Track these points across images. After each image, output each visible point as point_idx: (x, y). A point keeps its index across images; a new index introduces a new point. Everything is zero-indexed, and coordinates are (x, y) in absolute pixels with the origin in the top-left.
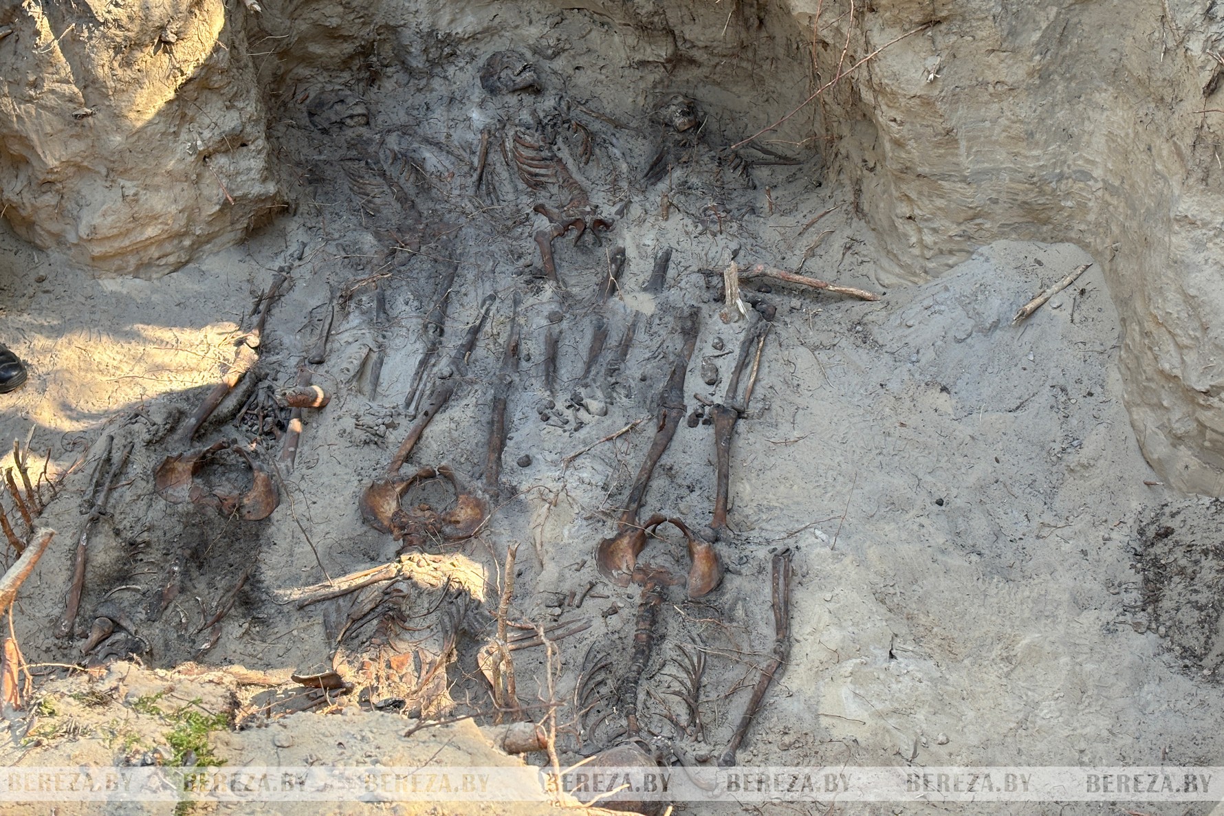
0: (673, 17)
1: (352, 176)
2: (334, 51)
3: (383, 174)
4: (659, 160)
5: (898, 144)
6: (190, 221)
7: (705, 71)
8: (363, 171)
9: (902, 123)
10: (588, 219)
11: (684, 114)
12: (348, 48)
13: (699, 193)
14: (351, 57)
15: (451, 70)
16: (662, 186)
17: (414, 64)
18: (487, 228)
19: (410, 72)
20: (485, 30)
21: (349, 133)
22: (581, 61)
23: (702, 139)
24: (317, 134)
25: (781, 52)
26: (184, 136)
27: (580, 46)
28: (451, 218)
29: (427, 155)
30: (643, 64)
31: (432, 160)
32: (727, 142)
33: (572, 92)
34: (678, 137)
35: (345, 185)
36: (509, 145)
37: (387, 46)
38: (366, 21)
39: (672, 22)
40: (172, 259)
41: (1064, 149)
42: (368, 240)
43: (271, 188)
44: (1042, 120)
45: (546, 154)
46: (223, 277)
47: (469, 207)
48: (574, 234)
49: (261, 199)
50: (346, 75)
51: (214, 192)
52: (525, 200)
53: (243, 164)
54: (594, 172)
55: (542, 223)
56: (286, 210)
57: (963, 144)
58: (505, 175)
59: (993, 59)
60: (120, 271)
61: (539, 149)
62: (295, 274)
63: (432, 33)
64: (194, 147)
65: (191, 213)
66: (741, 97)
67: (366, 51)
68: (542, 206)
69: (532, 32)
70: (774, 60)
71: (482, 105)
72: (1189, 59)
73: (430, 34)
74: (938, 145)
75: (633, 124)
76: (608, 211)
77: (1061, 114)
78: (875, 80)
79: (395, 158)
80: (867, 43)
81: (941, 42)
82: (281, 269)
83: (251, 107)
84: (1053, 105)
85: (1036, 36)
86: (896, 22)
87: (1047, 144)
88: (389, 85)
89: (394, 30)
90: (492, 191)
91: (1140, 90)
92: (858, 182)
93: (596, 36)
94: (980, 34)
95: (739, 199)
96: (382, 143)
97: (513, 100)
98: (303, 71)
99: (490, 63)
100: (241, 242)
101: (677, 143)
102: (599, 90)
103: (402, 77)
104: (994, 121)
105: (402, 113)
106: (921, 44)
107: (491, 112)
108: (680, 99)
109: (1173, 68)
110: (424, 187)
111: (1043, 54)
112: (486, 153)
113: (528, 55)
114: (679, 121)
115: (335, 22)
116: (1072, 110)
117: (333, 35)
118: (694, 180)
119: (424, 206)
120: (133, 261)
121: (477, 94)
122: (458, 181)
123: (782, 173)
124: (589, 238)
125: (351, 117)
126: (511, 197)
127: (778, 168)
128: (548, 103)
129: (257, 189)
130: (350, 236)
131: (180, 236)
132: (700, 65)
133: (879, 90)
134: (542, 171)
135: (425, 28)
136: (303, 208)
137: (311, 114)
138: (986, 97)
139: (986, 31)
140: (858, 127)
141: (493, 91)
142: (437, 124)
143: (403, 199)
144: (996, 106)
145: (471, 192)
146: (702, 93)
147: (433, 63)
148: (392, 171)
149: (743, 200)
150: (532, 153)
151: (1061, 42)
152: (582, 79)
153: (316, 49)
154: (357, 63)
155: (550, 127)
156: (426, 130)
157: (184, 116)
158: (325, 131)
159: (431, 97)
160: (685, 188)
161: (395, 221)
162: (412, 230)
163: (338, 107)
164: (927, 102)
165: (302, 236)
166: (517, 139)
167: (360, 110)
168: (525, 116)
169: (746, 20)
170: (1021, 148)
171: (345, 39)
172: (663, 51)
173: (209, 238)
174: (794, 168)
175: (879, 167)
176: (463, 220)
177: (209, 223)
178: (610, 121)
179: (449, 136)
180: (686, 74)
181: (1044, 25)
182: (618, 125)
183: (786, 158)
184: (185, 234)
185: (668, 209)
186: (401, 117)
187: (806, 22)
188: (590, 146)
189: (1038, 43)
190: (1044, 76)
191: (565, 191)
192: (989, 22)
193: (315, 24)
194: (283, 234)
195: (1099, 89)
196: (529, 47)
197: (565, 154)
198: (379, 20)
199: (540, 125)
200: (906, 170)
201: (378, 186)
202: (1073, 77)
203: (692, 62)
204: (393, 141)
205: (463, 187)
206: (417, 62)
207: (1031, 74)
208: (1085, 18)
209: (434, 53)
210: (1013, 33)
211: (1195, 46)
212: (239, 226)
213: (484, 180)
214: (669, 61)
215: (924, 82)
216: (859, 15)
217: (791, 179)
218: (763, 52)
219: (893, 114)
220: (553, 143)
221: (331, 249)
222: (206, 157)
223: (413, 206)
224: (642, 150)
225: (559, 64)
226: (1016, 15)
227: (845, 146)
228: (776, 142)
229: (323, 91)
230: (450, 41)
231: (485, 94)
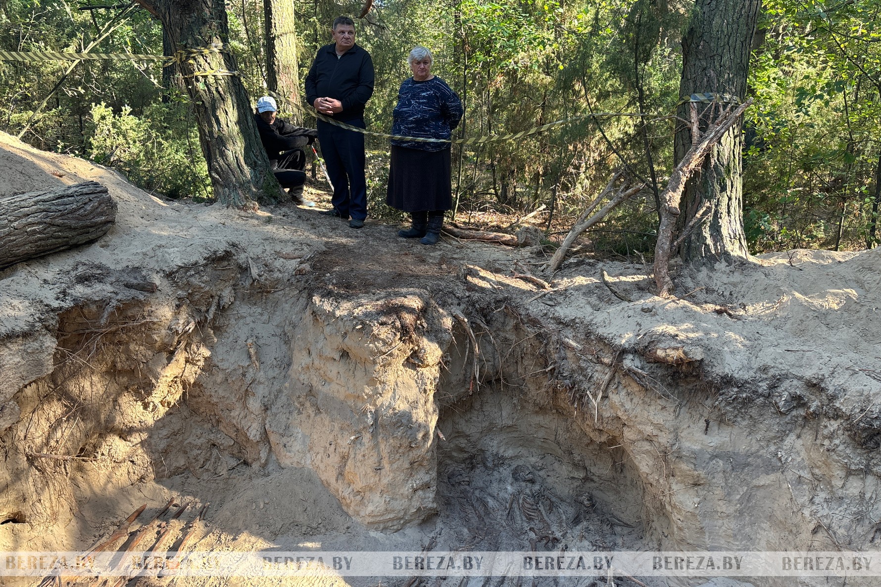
0: (587, 463)
1: (460, 503)
2: (461, 456)
3: (473, 506)
4: (577, 517)
5: (680, 529)
6: (405, 514)
7: (597, 485)
8: (465, 503)
9: (682, 521)
10: (551, 536)
11: (588, 500)
12: (466, 455)
13: (593, 533)
14: (466, 459)
15: (501, 469)
16: (578, 527)
17: (488, 465)
18: (511, 533)
19: (486, 467)
20: (516, 456)
21: (462, 487)
22: (550, 473)
23: (594, 512)
24: (450, 486)
25: (629, 483)
26: (410, 482)
27: (550, 468)
28: (497, 527)
29: (489, 500)
30: (573, 478)
31: (491, 502)
32: (604, 514)
33: (546, 485)
34: (585, 509)
35: (458, 507)
36: (521, 501)
37: (480, 457)
38: (474, 447)
39: (586, 465)
40: (395, 527)
41: (748, 544)
42: (466, 530)
43: (435, 505)
44: (740, 530)
45: (535, 507)
46: (412, 537)
47: (504, 524)
48: (545, 541)
49: (430, 509)
50: (463, 465)
51: (416, 504)
52: (525, 524)
53: (427, 495)
54: (553, 517)
55: (532, 535)
56: (437, 514)
57: (707, 534)
58: (518, 513)
59: (721, 503)
60: (376, 529)
61: (532, 505)
62: (438, 540)
63: (497, 454)
64: (412, 486)
65: (406, 511)
66: (610, 497)
67: (472, 457)
68: (533, 528)
69: (533, 460)
70: (625, 485)
71: (512, 484)
72: (804, 518)
73: (496, 455)
74: (697, 533)
75: (568, 501)
76: (558, 535)
77: (747, 529)
78: (672, 502)
79: (477, 500)
80: (670, 488)
81: (701, 493)
82: (433, 538)
83: (434, 474)
84: (744, 525)
85: (738, 497)
86: (682, 482)
87: (742, 540)
88: (478, 471)
89: (483, 451)
90: (513, 519)
91: (781, 526)
92: (660, 540)
93: (556, 465)
94: (716, 492)
95: (609, 539)
96: (473, 493)
97: (524, 484)
98: (449, 462)
99: (516, 469)
100: (420, 525)
101: (585, 511)
102: (555, 485)
103: (483, 469)
104: (720, 527)
105: (481, 482)
106: (692, 492)
107: (515, 488)
108: (587, 494)
109: (797, 519)
110: (487, 513)
111: (741, 504)
112: (512, 503)
113: (530, 468)
114: (586, 502)
115: (463, 445)
116: (752, 529)
117: (462, 450)
118: (591, 527)
119: (487, 521)
120: (382, 526)
121: (510, 480)
122: (500, 513)
123: (626, 530)
124: (550, 544)
125: (464, 481)
126: (520, 522)
127: (624, 528)
128: (537, 487)
129: (430, 505)
130: (459, 529)
131: (400, 519)
132: (595, 482)
133: (674, 507)
134: (533, 514)
135: (494, 453)
136: (442, 514)
137: (449, 478)
138: (717, 517)
139: (719, 492)
140: (661, 518)
141: (516, 480)
142: (494, 488)
143: (479, 517)
144: (721, 521)
145: (505, 517)
146: (595, 493)
147: (495, 465)
148: (476, 505)
149: (611, 539)
150: (529, 506)
151: (748, 501)
152: (549, 480)
153: (455, 454)
154: (468, 461)
155: (538, 497)
156: (489, 490)
157: (411, 474)
158: (453, 485)
159: (493, 478)
160: (587, 530)
161: (475, 524)
162: (482, 529)
163: (459, 477)
164: (693, 515)
165: (442, 526)
166: (524, 500)
167: (467, 479)
168: (528, 491)
169: (616, 469)
170: (731, 540)
171: (466, 452)
172: (582, 475)
173: (410, 521)
174: (631, 529)
175: (669, 536)
176: (501, 529)
177: (411, 516)
178: (559, 498)
179: (498, 494)
180: (589, 485)
181: (742, 493)
182: (562, 500)
183: (627, 524)
184: (402, 518)
185: (582, 537)
186: (481, 484)
187: (645, 476)
188: (552, 507)
189: (739, 500)
190: (741, 513)
191: (541, 523)
192: (720, 488)
193: (457, 446)
194: (435, 523)
195: (763, 522)
196: (531, 465)
197: (541, 508)
198: (479, 447)
199: (533, 496)
200: (682, 540)
201: (471, 510)
202: (752, 516)
203: (592, 480)
204: (477, 492)
205: (502, 515)
206: (490, 465)
207: (736, 511)
208: (758, 494)
209: (496, 462)
210: (729, 494)
211: (807, 512)
212: (421, 518)
213: (510, 514)
214: (583, 479)
215: (693, 507)
216: (667, 476)
217: (630, 534)
218: (621, 482)
219: (679, 517)
220: (538, 503)
221: (452, 532)
222: (415, 491)
223: (483, 520)
224: (571, 511)
225: (542, 473)
226: (731, 487)
227: (655, 525)
228: (624, 517)
229: (454, 470)
230: (503, 458)
231: (513, 480)
